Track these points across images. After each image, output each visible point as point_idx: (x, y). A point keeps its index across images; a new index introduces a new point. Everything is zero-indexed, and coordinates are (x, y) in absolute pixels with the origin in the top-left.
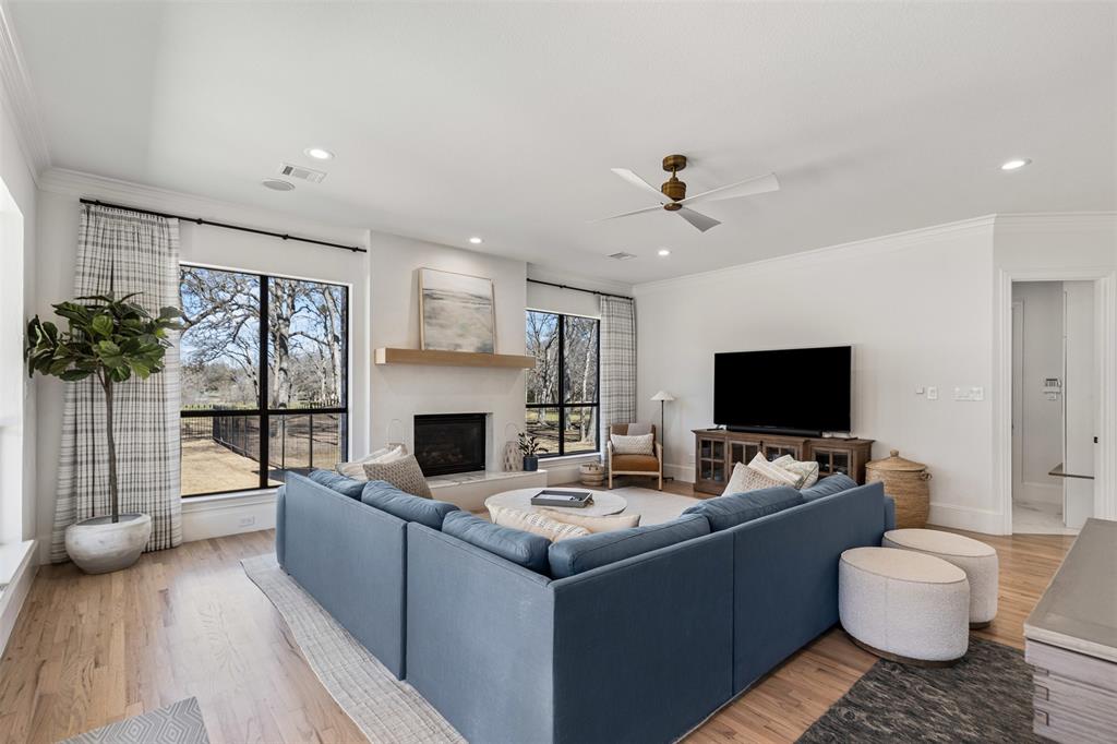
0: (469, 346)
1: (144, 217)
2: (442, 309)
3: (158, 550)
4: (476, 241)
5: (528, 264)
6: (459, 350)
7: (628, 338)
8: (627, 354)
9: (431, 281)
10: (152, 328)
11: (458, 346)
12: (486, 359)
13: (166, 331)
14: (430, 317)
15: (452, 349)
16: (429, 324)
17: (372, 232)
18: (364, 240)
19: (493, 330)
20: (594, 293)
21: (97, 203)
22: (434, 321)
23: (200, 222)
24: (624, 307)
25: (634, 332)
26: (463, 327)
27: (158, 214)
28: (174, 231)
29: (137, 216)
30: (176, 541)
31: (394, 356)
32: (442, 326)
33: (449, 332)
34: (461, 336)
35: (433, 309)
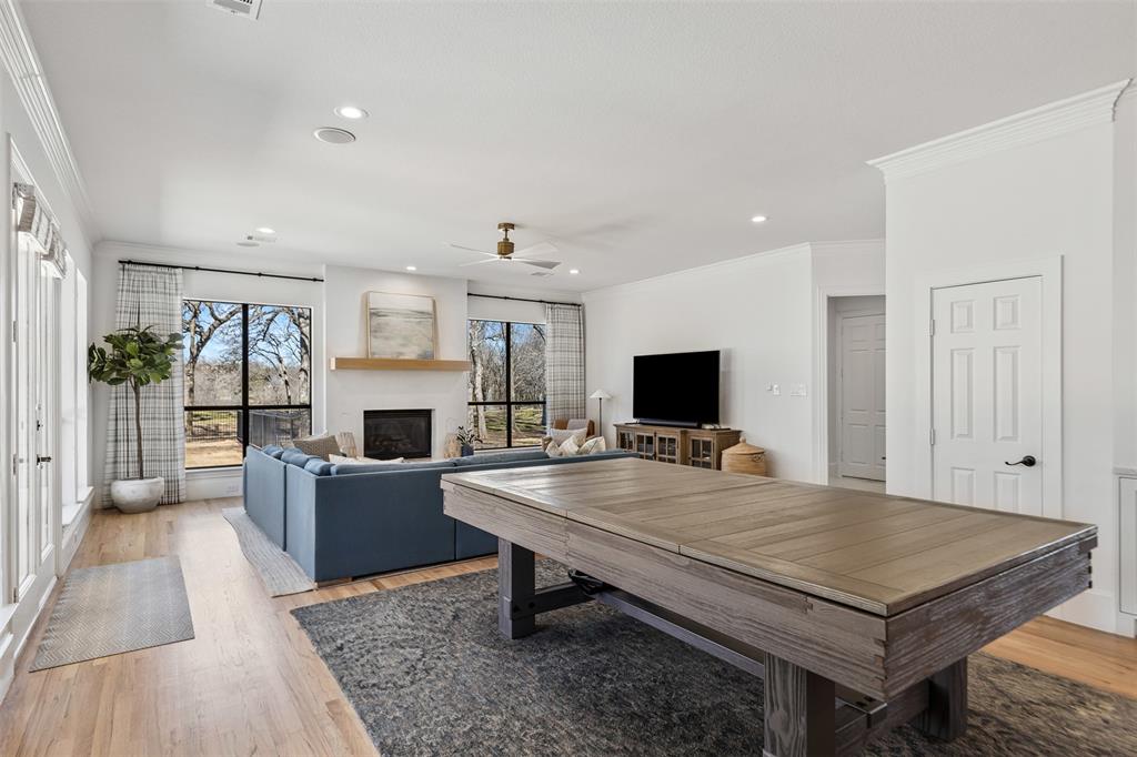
0: (411, 353)
1: (159, 269)
2: (387, 324)
3: (170, 504)
4: (411, 268)
5: (469, 281)
6: (402, 357)
7: (575, 342)
8: (575, 356)
9: (377, 302)
10: (163, 349)
11: (401, 354)
12: (427, 363)
13: (173, 350)
14: (376, 331)
15: (395, 357)
16: (375, 337)
17: (328, 266)
18: (321, 272)
19: (435, 339)
20: (541, 301)
21: (129, 262)
22: (377, 334)
23: (197, 268)
24: (571, 313)
25: (583, 336)
26: (405, 338)
27: (169, 266)
28: (179, 277)
29: (154, 269)
30: (182, 498)
31: (343, 364)
32: (387, 338)
33: (392, 343)
34: (403, 345)
35: (379, 324)
